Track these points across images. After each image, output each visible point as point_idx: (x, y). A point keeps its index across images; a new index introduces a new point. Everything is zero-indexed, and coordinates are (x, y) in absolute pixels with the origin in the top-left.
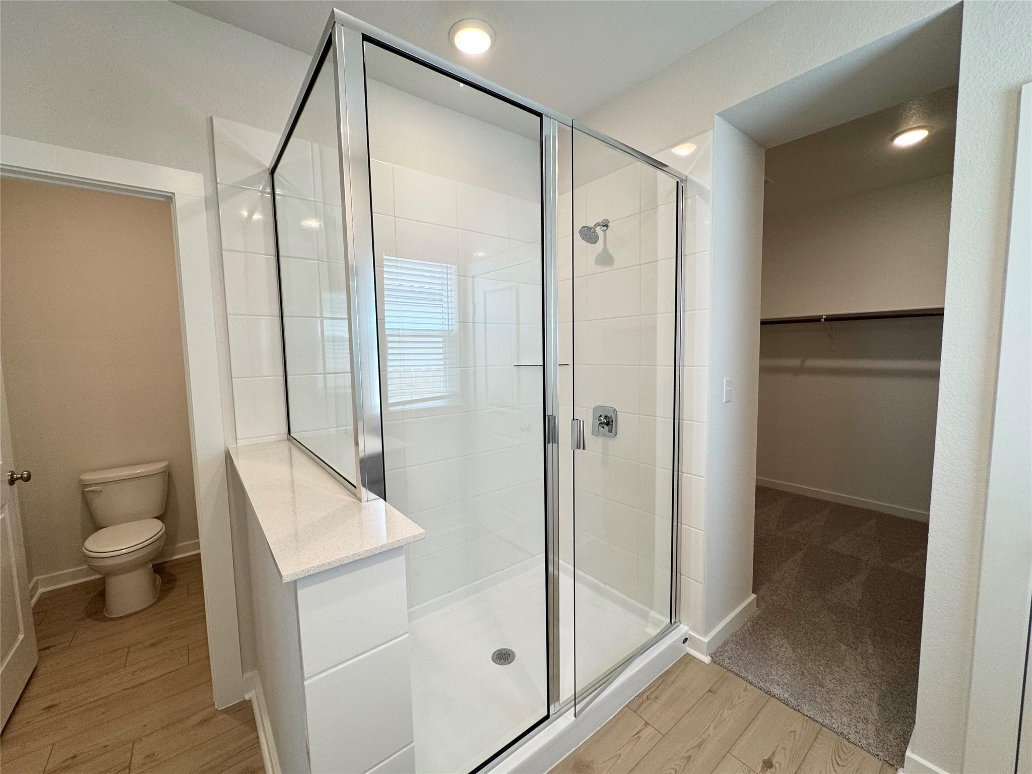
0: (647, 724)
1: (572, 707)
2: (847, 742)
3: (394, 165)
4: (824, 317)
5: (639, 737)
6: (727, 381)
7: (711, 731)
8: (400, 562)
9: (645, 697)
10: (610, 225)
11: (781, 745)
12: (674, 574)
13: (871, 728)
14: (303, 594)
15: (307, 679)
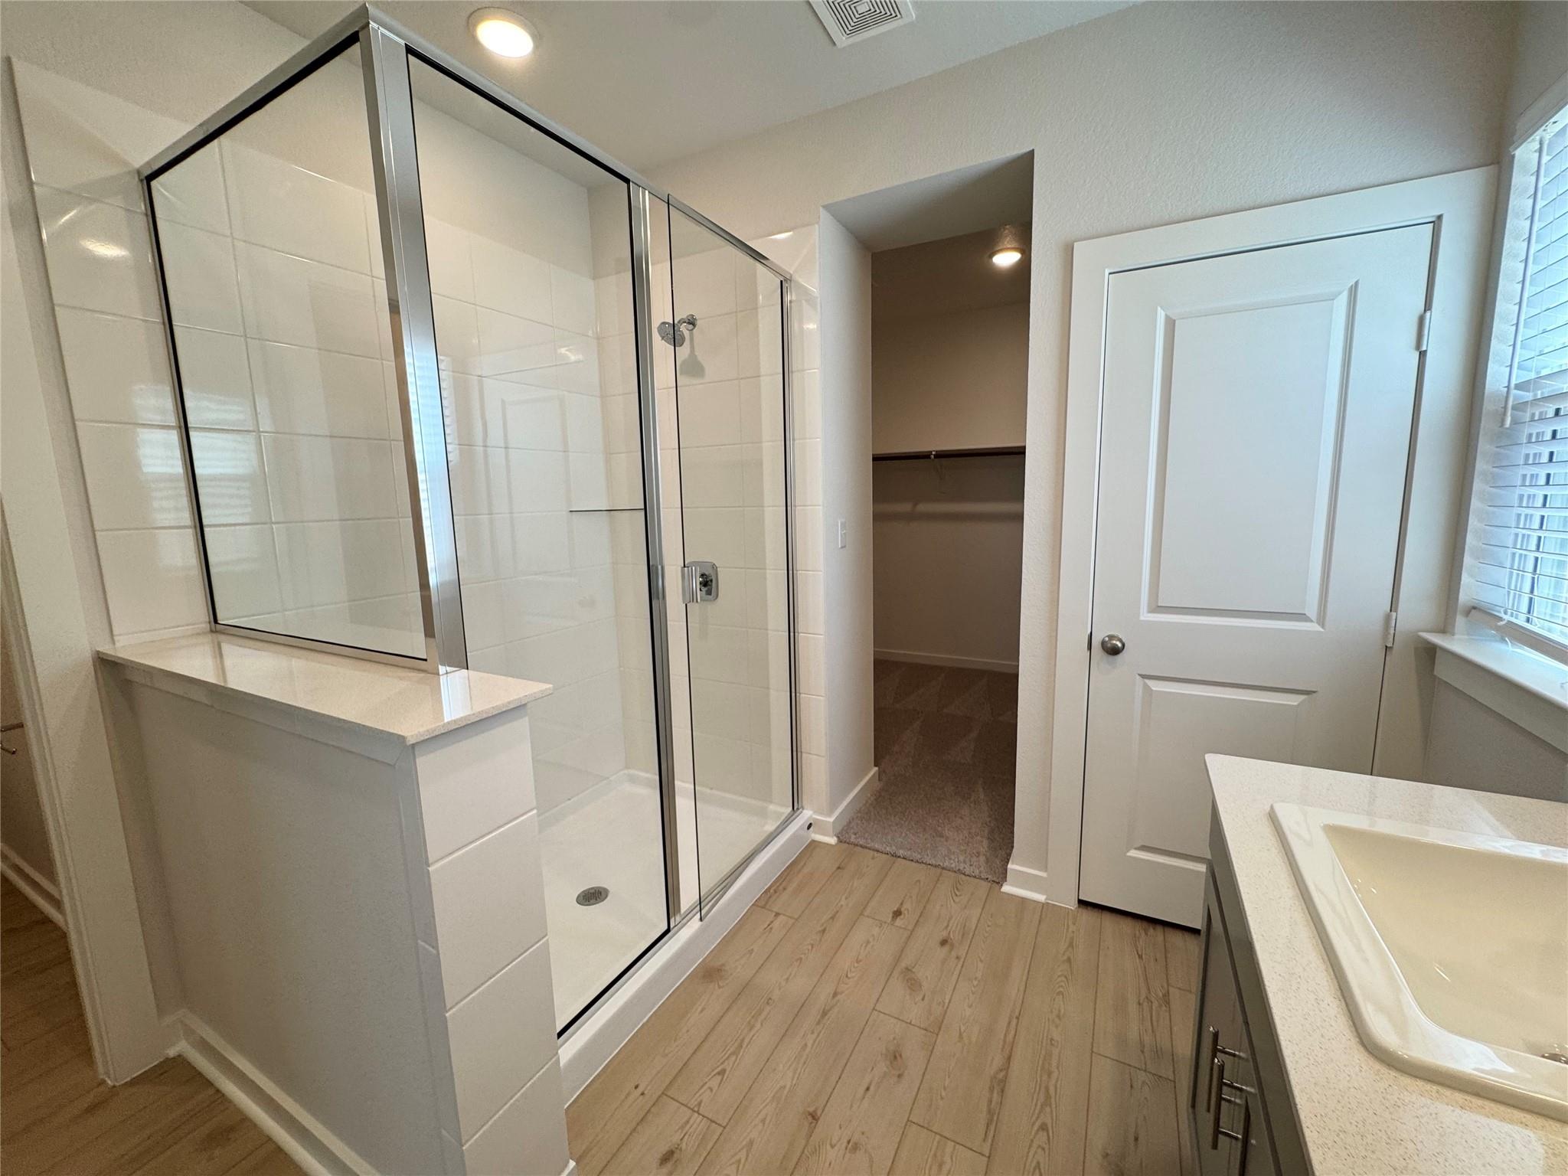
0: (777, 914)
1: (697, 913)
2: (963, 876)
3: (365, 194)
4: (933, 453)
5: (771, 928)
6: (842, 524)
7: (843, 902)
8: (521, 726)
9: (772, 891)
10: (698, 323)
11: (908, 894)
12: (795, 753)
13: (982, 859)
14: (424, 763)
15: (432, 864)
